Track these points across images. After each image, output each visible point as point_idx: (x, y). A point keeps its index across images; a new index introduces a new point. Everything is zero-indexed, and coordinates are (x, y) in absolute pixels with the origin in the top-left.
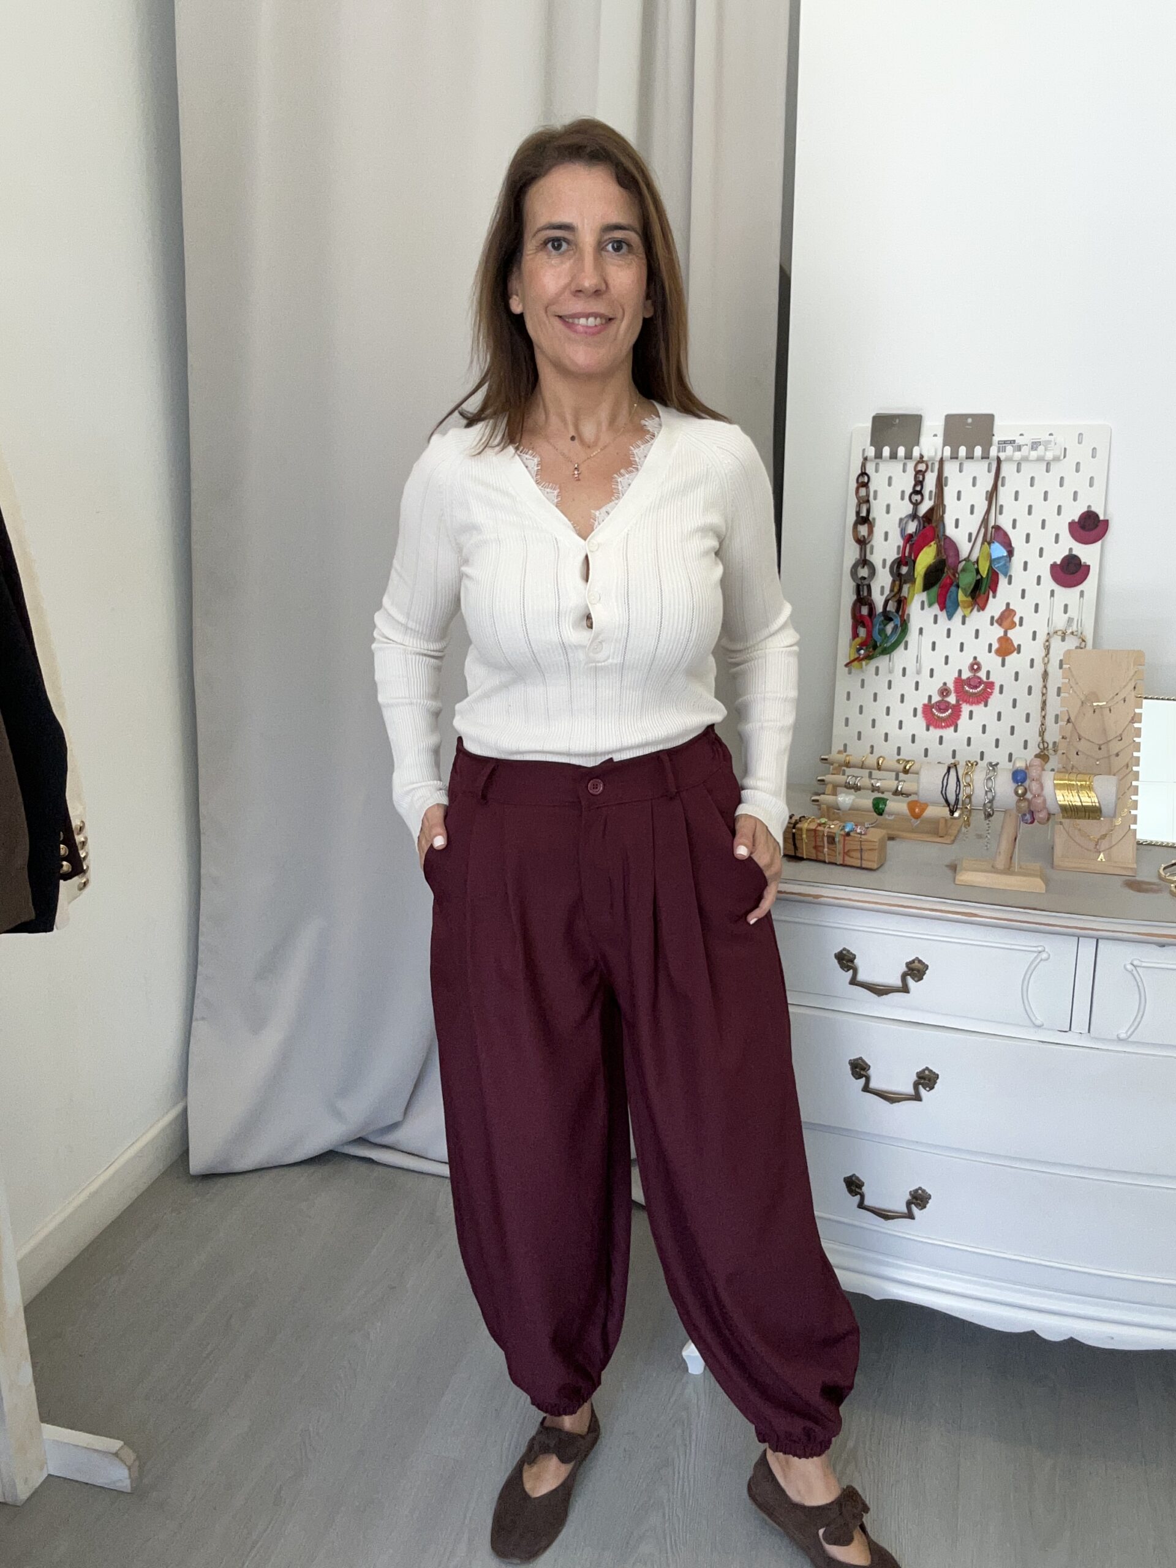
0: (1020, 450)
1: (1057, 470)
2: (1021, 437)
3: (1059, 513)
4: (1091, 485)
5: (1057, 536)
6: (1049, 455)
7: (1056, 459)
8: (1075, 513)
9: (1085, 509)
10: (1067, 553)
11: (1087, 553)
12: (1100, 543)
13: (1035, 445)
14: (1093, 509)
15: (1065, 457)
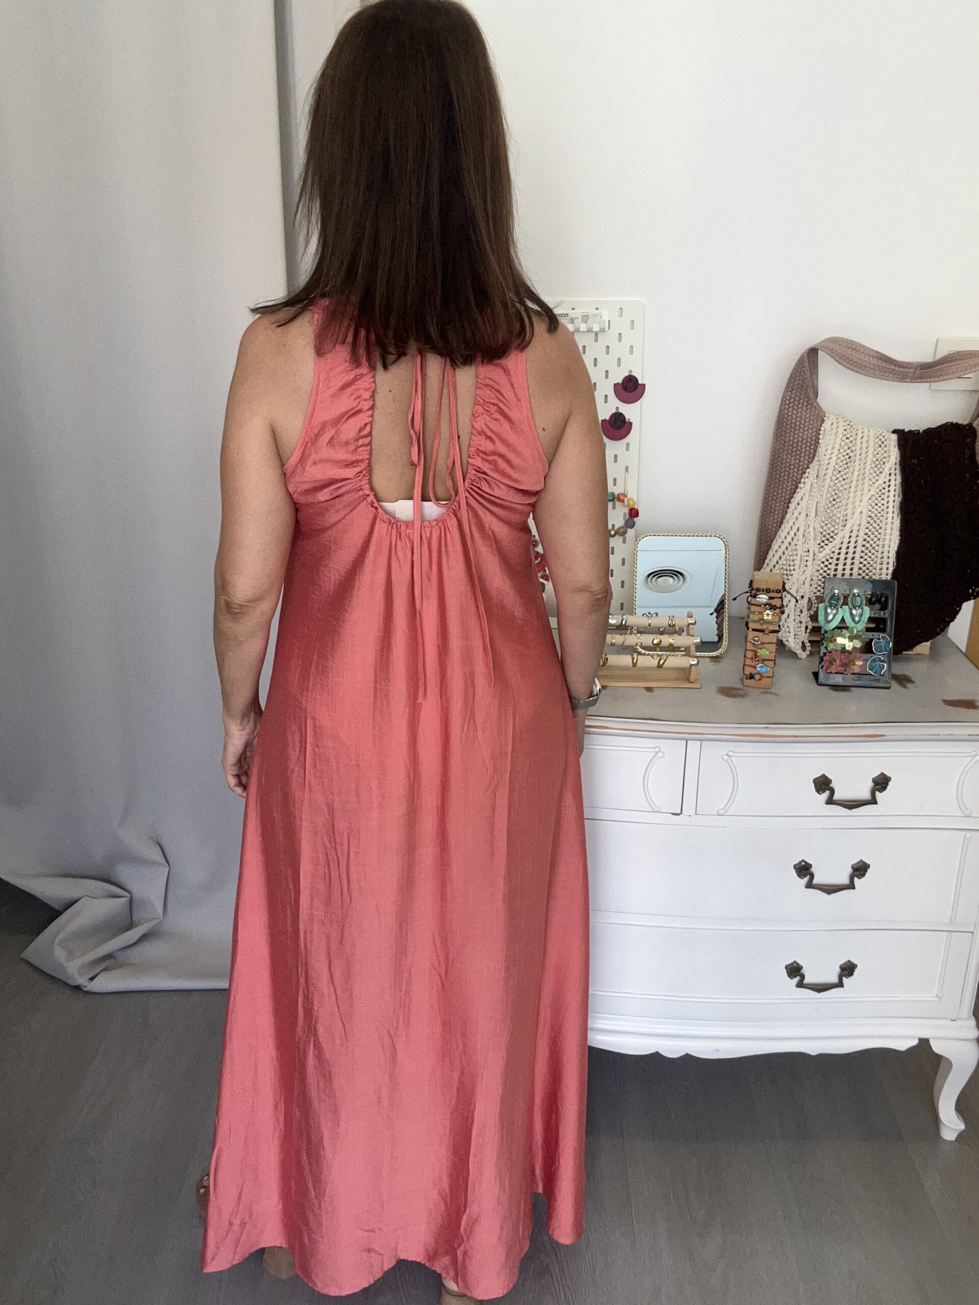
0: (573, 322)
1: (604, 340)
2: (573, 311)
3: (607, 377)
4: (631, 353)
5: (606, 396)
6: (596, 328)
7: (603, 330)
8: (618, 377)
9: (627, 374)
10: (614, 411)
11: (629, 411)
12: (639, 401)
13: (585, 318)
14: (634, 374)
15: (609, 329)
